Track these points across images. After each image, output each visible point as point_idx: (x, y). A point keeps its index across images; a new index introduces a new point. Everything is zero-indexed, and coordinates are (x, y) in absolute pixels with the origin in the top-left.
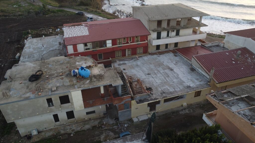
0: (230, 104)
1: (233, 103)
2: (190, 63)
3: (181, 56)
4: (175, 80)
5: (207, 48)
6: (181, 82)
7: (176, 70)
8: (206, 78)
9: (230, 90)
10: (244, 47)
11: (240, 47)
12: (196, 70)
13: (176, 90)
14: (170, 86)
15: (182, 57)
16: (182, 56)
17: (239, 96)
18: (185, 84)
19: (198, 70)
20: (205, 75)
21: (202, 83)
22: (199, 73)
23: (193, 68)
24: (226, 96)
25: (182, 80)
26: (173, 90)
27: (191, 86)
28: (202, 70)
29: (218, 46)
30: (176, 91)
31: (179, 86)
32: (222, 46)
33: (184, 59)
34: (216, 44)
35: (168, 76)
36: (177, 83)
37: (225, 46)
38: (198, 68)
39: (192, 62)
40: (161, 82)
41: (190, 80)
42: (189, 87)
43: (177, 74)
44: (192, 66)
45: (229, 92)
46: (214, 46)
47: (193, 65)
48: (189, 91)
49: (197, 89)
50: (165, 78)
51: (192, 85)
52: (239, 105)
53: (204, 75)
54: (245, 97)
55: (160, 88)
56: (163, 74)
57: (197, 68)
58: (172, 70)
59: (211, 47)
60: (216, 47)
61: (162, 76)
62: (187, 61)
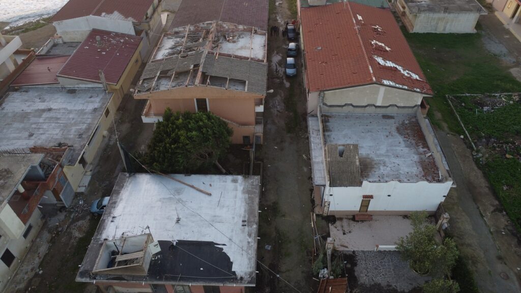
2: (58, 88)
3: (34, 86)
4: (71, 116)
5: (46, 55)
6: (82, 112)
7: (54, 106)
8: (97, 89)
9: (143, 77)
10: (91, 29)
11: (88, 33)
12: (76, 90)
13: (88, 122)
14: (75, 124)
15: (35, 88)
16: (37, 86)
18: (87, 111)
19: (78, 87)
20: (93, 86)
21: (101, 96)
22: (85, 90)
23: (69, 90)
25: (79, 110)
26: (86, 125)
27: (96, 107)
28: (85, 84)
29: (55, 45)
30: (90, 124)
31: (84, 117)
32: (61, 42)
33: (43, 88)
34: (51, 44)
35: (58, 119)
36: (79, 116)
37: (66, 40)
38: (77, 84)
39: (61, 84)
40: (59, 130)
41: (86, 104)
42: (95, 110)
43: (64, 109)
44: (65, 88)
45: (144, 80)
46: (51, 48)
47: (66, 86)
48: (101, 113)
49: (105, 106)
50: (58, 123)
51: (96, 105)
52: (162, 83)
53: (92, 88)
54: (160, 74)
55: (71, 135)
56: (47, 121)
57: (76, 86)
58: (50, 110)
59: (49, 51)
61: (50, 124)
62: (50, 88)
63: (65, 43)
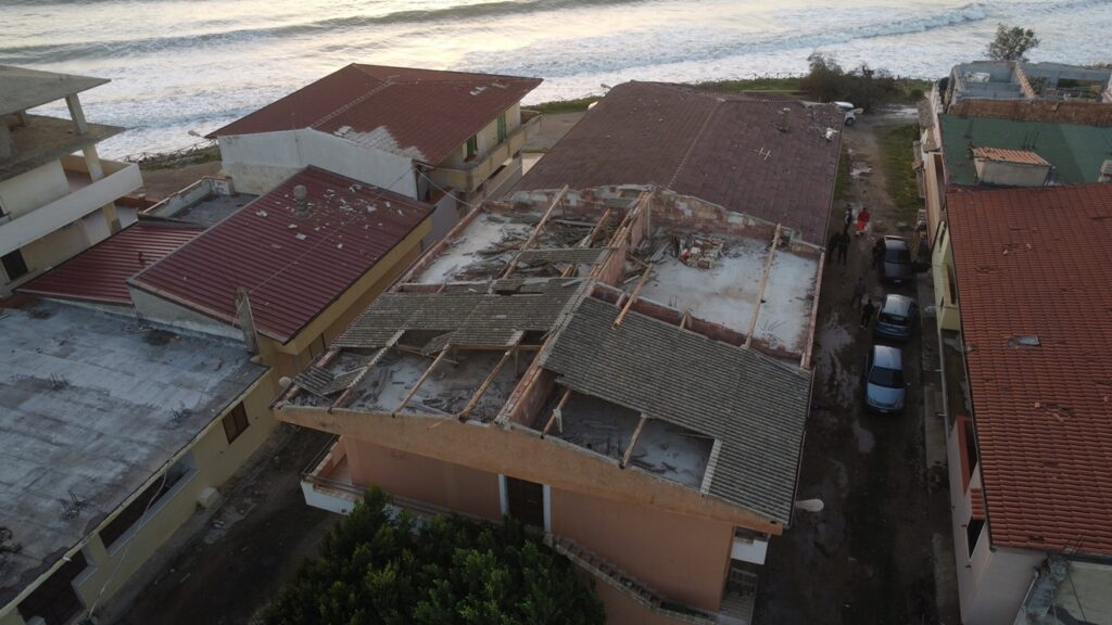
0: (370, 391)
1: (376, 384)
2: (131, 319)
3: (73, 303)
4: (103, 423)
5: (170, 221)
6: (140, 416)
7: (80, 374)
8: (232, 344)
9: (343, 341)
10: (305, 165)
11: (294, 173)
12: (174, 335)
13: (133, 459)
14: (93, 458)
15: (75, 307)
16: (79, 304)
17: (378, 349)
18: (156, 414)
19: (182, 329)
20: (226, 334)
21: (227, 372)
22: (198, 339)
23: (157, 331)
24: (339, 372)
25: (138, 406)
26: (121, 467)
27: (190, 405)
28: (200, 322)
29: (210, 197)
30: (135, 467)
31: (134, 438)
32: (227, 191)
33: (94, 311)
34: (202, 192)
35: (58, 424)
36: (122, 430)
37: (241, 188)
38: (179, 318)
39: (137, 309)
40: (33, 466)
41: (171, 388)
42: (183, 417)
43: (99, 392)
44: (146, 321)
45: (344, 350)
46: (196, 205)
47: (149, 319)
48: (193, 432)
49: (222, 406)
50: (47, 440)
51: (192, 402)
52: (397, 377)
53: (220, 338)
54: (401, 340)
55: (49, 497)
56: (22, 427)
57: (177, 323)
58: (59, 386)
59: (184, 212)
60: (204, 204)
61: (20, 439)
62: (111, 315)
63: (236, 195)
